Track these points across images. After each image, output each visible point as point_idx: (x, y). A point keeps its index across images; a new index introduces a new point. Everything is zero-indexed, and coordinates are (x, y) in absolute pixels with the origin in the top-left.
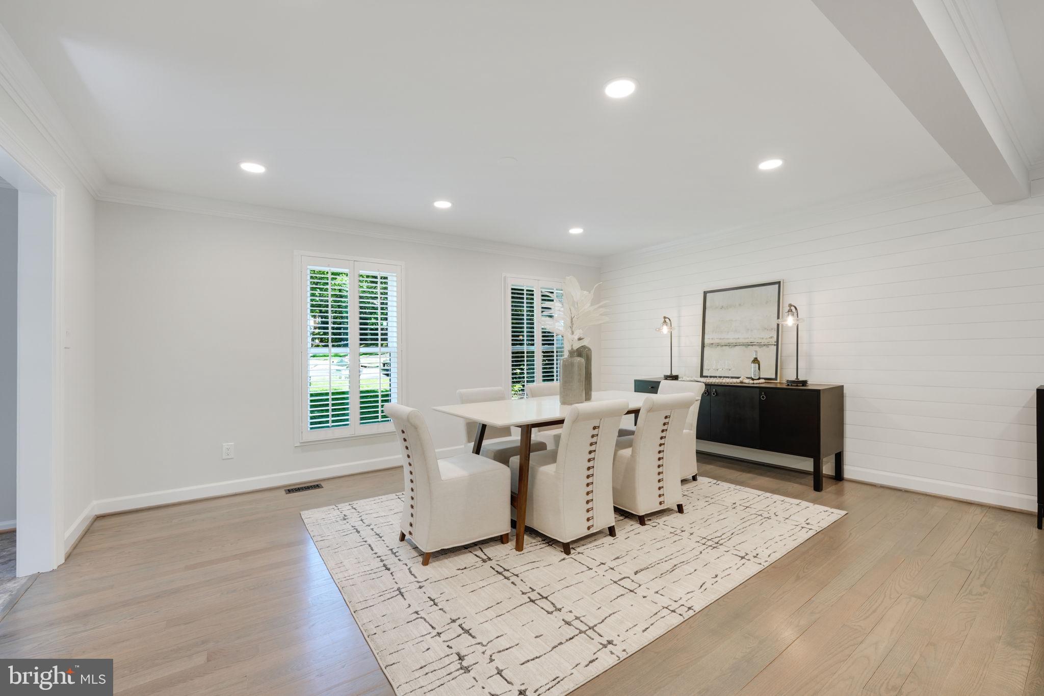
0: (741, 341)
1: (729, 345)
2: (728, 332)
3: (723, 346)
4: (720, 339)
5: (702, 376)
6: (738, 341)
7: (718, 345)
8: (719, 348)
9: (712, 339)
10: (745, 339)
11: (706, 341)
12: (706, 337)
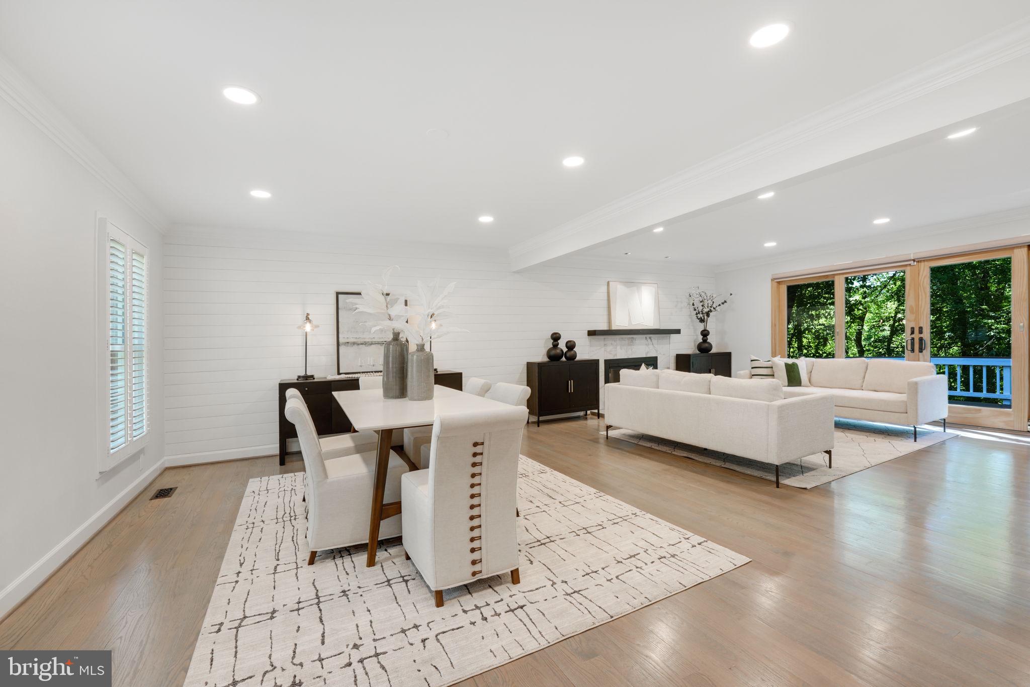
0: (376, 340)
1: (365, 344)
2: (364, 332)
3: (359, 344)
4: (356, 338)
5: (339, 374)
6: (374, 340)
7: (354, 343)
8: (355, 346)
9: (348, 338)
10: (380, 338)
11: (341, 340)
12: (340, 336)
